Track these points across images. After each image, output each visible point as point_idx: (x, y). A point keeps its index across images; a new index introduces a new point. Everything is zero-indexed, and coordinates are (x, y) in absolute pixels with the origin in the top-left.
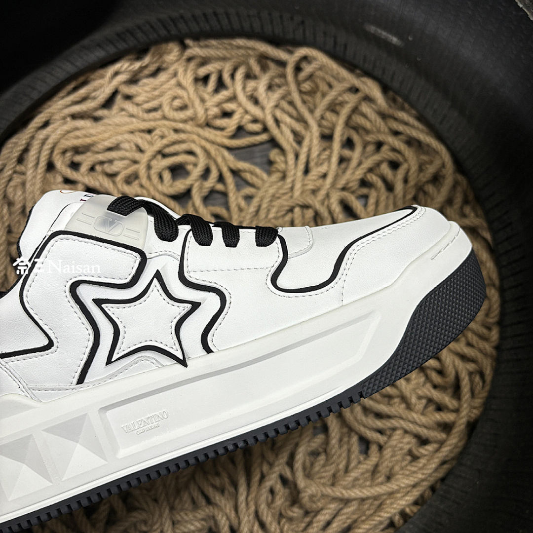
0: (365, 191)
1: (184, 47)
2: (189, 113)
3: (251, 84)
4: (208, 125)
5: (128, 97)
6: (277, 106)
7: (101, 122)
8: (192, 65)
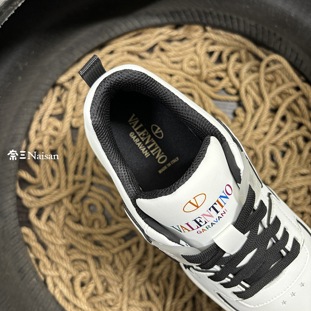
0: (284, 149)
1: (205, 31)
2: (198, 71)
3: (239, 65)
4: (206, 81)
5: (162, 50)
6: (250, 84)
7: (144, 61)
8: (207, 43)
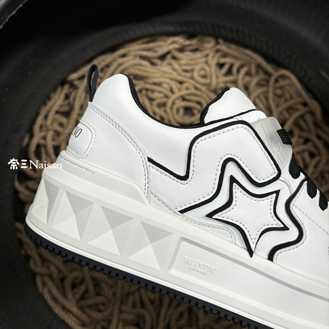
1: (217, 43)
2: (207, 81)
3: (248, 79)
5: (174, 58)
6: (258, 97)
7: (155, 67)
8: (218, 55)
